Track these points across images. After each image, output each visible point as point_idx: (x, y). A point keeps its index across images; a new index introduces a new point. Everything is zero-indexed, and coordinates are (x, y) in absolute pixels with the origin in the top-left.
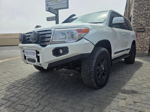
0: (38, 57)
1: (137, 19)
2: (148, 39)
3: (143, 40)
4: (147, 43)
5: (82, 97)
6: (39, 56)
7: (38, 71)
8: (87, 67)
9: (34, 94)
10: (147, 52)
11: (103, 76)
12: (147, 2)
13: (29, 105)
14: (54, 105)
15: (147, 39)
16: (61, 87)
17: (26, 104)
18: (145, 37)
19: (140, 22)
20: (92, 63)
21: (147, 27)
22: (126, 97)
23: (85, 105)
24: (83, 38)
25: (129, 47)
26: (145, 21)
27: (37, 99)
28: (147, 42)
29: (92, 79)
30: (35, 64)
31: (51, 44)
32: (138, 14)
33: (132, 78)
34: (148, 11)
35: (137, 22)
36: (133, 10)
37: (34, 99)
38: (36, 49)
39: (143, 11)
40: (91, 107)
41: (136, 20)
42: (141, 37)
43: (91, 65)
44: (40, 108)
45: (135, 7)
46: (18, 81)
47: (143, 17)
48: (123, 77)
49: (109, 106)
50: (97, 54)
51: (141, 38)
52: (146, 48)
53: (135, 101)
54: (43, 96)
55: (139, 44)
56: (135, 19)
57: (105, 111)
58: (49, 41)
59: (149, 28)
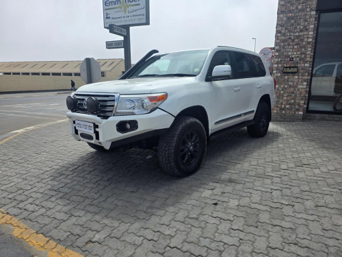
1: (284, 48)
2: (304, 88)
3: (295, 90)
4: (302, 95)
6: (98, 132)
7: (93, 150)
8: (166, 147)
9: (91, 184)
10: (302, 113)
11: (192, 159)
12: (303, 14)
13: (87, 196)
14: (119, 196)
15: (302, 88)
17: (82, 195)
18: (297, 84)
19: (290, 53)
21: (303, 65)
22: (216, 187)
24: (157, 108)
25: (254, 107)
26: (299, 53)
27: (97, 189)
28: (301, 93)
29: (172, 162)
30: (93, 142)
31: (114, 115)
32: (286, 38)
34: (305, 33)
35: (283, 53)
37: (92, 190)
38: (94, 122)
39: (295, 33)
41: (282, 50)
42: (290, 83)
43: (170, 144)
44: (102, 199)
45: (280, 22)
46: (64, 166)
47: (296, 44)
50: (180, 128)
51: (290, 86)
52: (299, 104)
53: (224, 192)
54: (105, 186)
55: (287, 96)
56: (280, 47)
58: (112, 111)
59: (306, 65)
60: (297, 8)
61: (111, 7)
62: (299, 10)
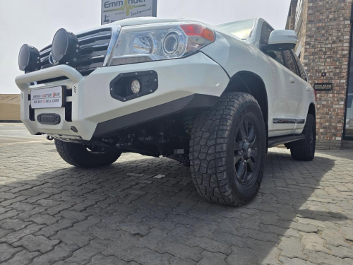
0: (68, 106)
1: (314, 61)
2: (341, 109)
3: (329, 111)
4: (339, 117)
5: (192, 226)
6: (71, 103)
8: (208, 139)
9: (46, 216)
10: (339, 138)
11: (248, 174)
12: (335, 23)
13: (25, 244)
14: (106, 245)
15: (338, 108)
16: (131, 202)
17: (15, 240)
18: (332, 103)
19: (322, 68)
20: (221, 127)
21: (338, 81)
22: (319, 228)
23: (203, 246)
24: (198, 51)
25: (304, 115)
26: (332, 67)
27: (55, 228)
28: (337, 114)
29: (222, 172)
31: (107, 66)
32: (316, 50)
33: (319, 187)
34: (339, 45)
35: (313, 68)
36: (305, 40)
37: (43, 229)
39: (327, 44)
40: (222, 250)
41: (312, 64)
42: (323, 103)
43: (219, 132)
44: (60, 253)
45: (309, 33)
46: (6, 186)
47: (328, 57)
48: (295, 183)
49: (275, 250)
50: (236, 105)
51: (324, 106)
52: (335, 128)
53: (347, 238)
54: (75, 220)
55: (321, 118)
56: (309, 61)
57: (266, 261)
58: (102, 60)
59: (342, 81)
60: (328, 17)
61: (111, 8)
62: (331, 19)
